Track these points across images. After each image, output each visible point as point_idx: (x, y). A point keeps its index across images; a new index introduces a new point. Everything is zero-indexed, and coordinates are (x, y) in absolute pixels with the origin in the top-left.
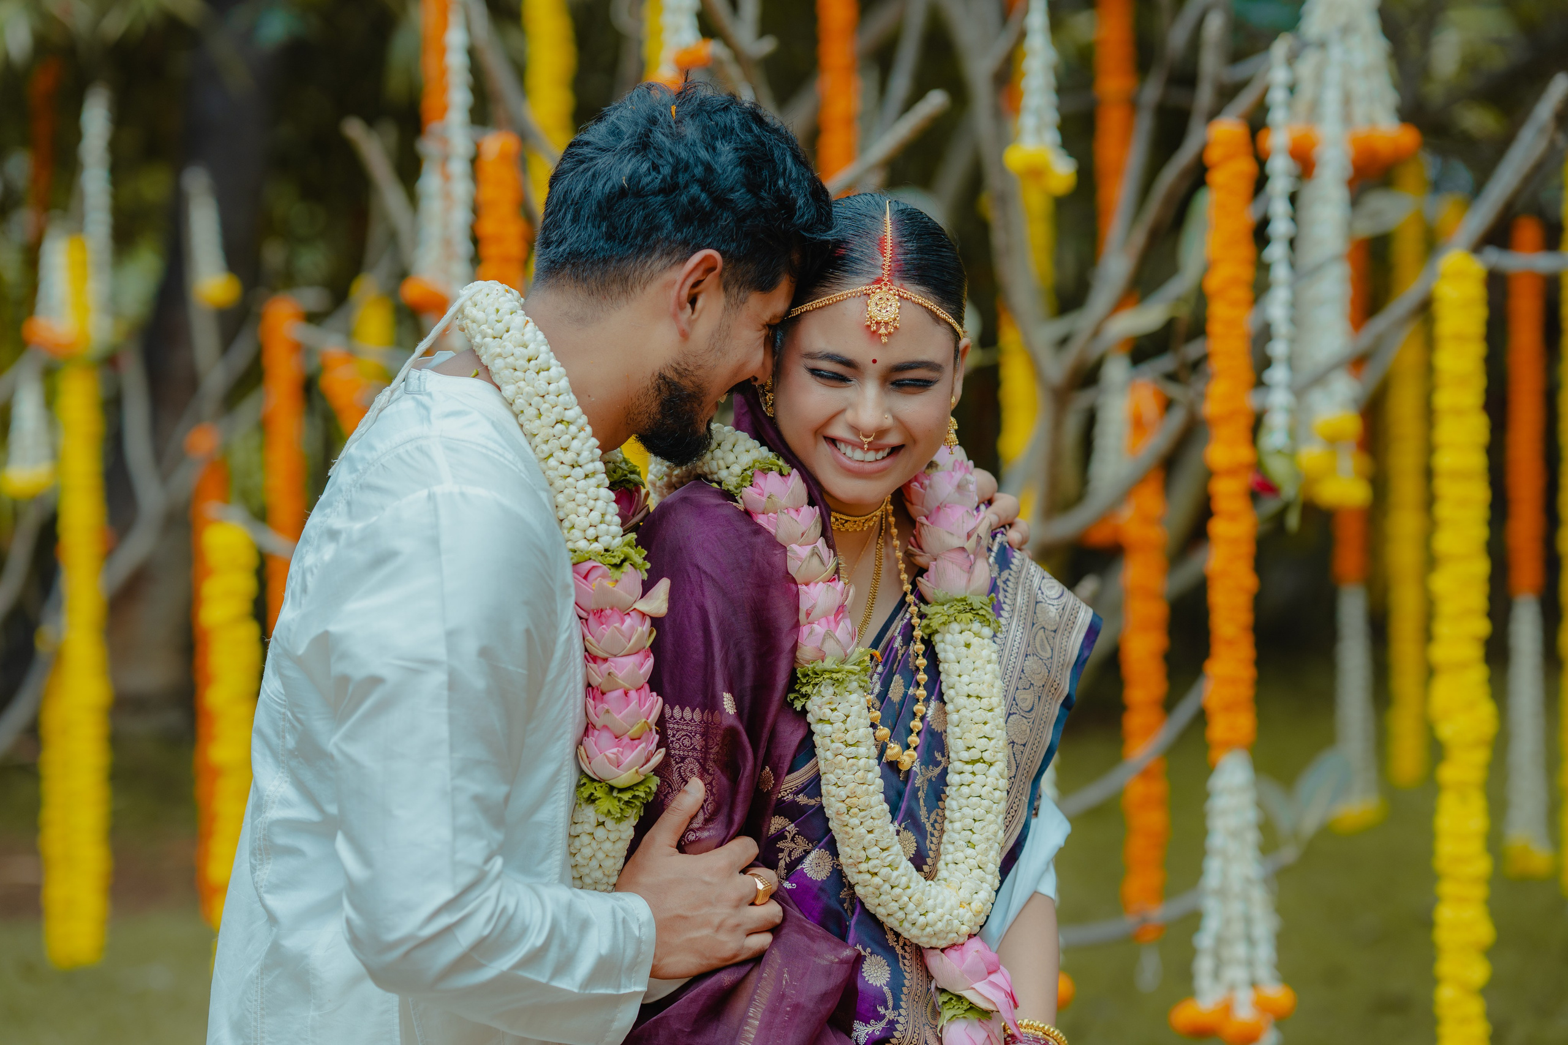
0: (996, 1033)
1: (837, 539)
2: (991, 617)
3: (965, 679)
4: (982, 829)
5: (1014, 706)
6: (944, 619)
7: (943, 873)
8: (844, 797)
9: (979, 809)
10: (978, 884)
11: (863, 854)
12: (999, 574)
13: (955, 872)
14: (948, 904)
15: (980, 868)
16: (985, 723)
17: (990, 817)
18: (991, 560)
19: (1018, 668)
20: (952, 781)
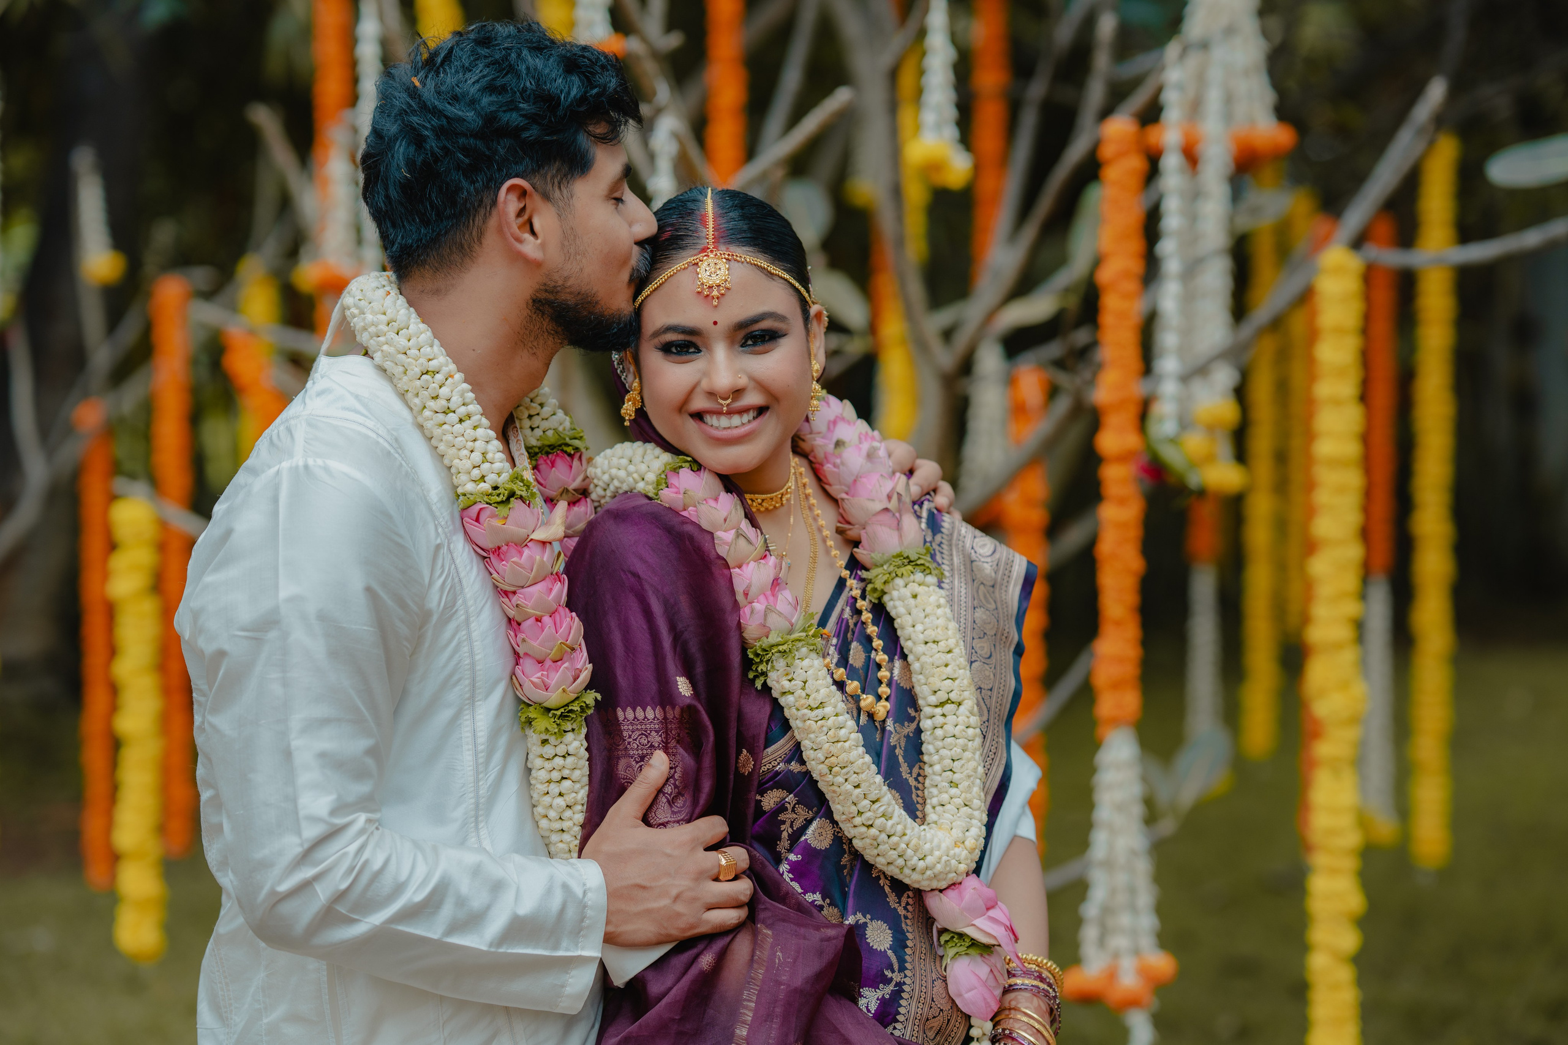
0: (999, 966)
1: (760, 520)
2: (932, 566)
3: (919, 627)
4: (961, 767)
5: (974, 654)
6: (885, 578)
7: (932, 816)
8: (823, 759)
9: (955, 749)
10: (969, 822)
11: (854, 809)
12: (933, 538)
13: (944, 814)
14: (944, 846)
15: (966, 805)
16: (946, 665)
17: (968, 754)
18: (924, 526)
19: (970, 619)
20: (926, 726)
